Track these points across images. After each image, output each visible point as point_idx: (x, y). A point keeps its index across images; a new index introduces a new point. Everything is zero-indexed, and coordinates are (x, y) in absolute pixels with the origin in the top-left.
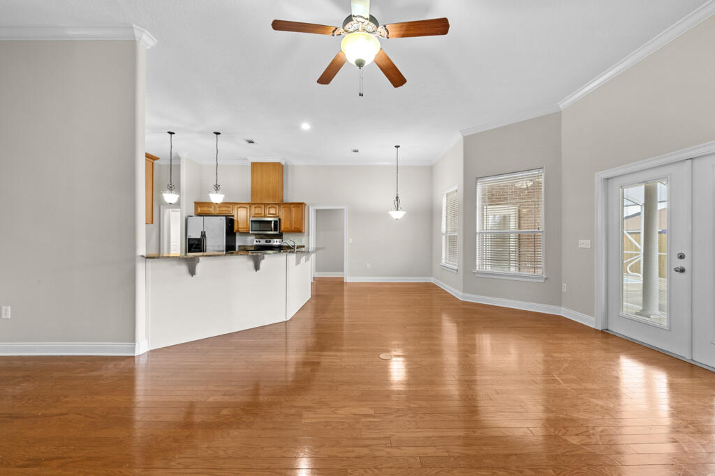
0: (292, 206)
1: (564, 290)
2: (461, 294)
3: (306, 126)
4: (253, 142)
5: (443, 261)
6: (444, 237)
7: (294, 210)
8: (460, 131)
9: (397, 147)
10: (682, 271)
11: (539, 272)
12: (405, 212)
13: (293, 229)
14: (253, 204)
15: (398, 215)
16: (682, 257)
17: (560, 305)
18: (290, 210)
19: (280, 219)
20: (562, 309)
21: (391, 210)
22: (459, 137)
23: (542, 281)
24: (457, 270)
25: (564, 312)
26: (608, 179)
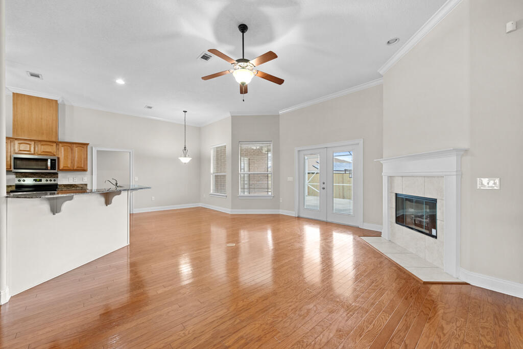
0: (74, 145)
1: (281, 201)
2: (230, 210)
3: (120, 82)
4: (39, 77)
5: (212, 191)
6: (212, 176)
7: (76, 150)
8: (230, 112)
9: (185, 112)
10: (324, 189)
11: (270, 193)
12: (191, 159)
13: (75, 168)
14: (16, 139)
15: (186, 160)
16: (324, 183)
17: (279, 209)
18: (72, 150)
19: (58, 158)
20: (281, 210)
21: (181, 157)
22: (228, 115)
23: (272, 198)
24: (226, 196)
25: (282, 212)
26: (299, 151)
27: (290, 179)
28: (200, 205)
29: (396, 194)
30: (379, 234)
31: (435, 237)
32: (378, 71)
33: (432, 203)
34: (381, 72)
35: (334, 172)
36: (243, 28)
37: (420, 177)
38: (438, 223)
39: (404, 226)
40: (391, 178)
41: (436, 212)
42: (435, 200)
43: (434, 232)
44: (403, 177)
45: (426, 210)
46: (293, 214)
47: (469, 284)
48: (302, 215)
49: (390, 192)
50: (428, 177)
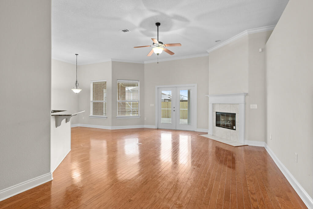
1: (145, 120)
2: (111, 127)
5: (91, 114)
6: (91, 102)
9: (77, 55)
10: (174, 111)
12: (81, 90)
15: (77, 91)
16: (174, 108)
20: (145, 125)
21: (74, 88)
22: (110, 60)
23: (139, 118)
24: (107, 117)
25: (145, 126)
26: (158, 88)
27: (152, 105)
28: (79, 125)
29: (216, 112)
30: (207, 133)
31: (235, 130)
32: (207, 50)
33: (233, 115)
34: (208, 52)
35: (162, 101)
36: (158, 24)
37: (228, 104)
38: (236, 123)
39: (220, 127)
40: (213, 105)
41: (235, 119)
42: (235, 114)
43: (234, 127)
44: (220, 104)
45: (230, 119)
46: (155, 127)
47: (248, 145)
48: (160, 127)
49: (213, 111)
50: (232, 104)
